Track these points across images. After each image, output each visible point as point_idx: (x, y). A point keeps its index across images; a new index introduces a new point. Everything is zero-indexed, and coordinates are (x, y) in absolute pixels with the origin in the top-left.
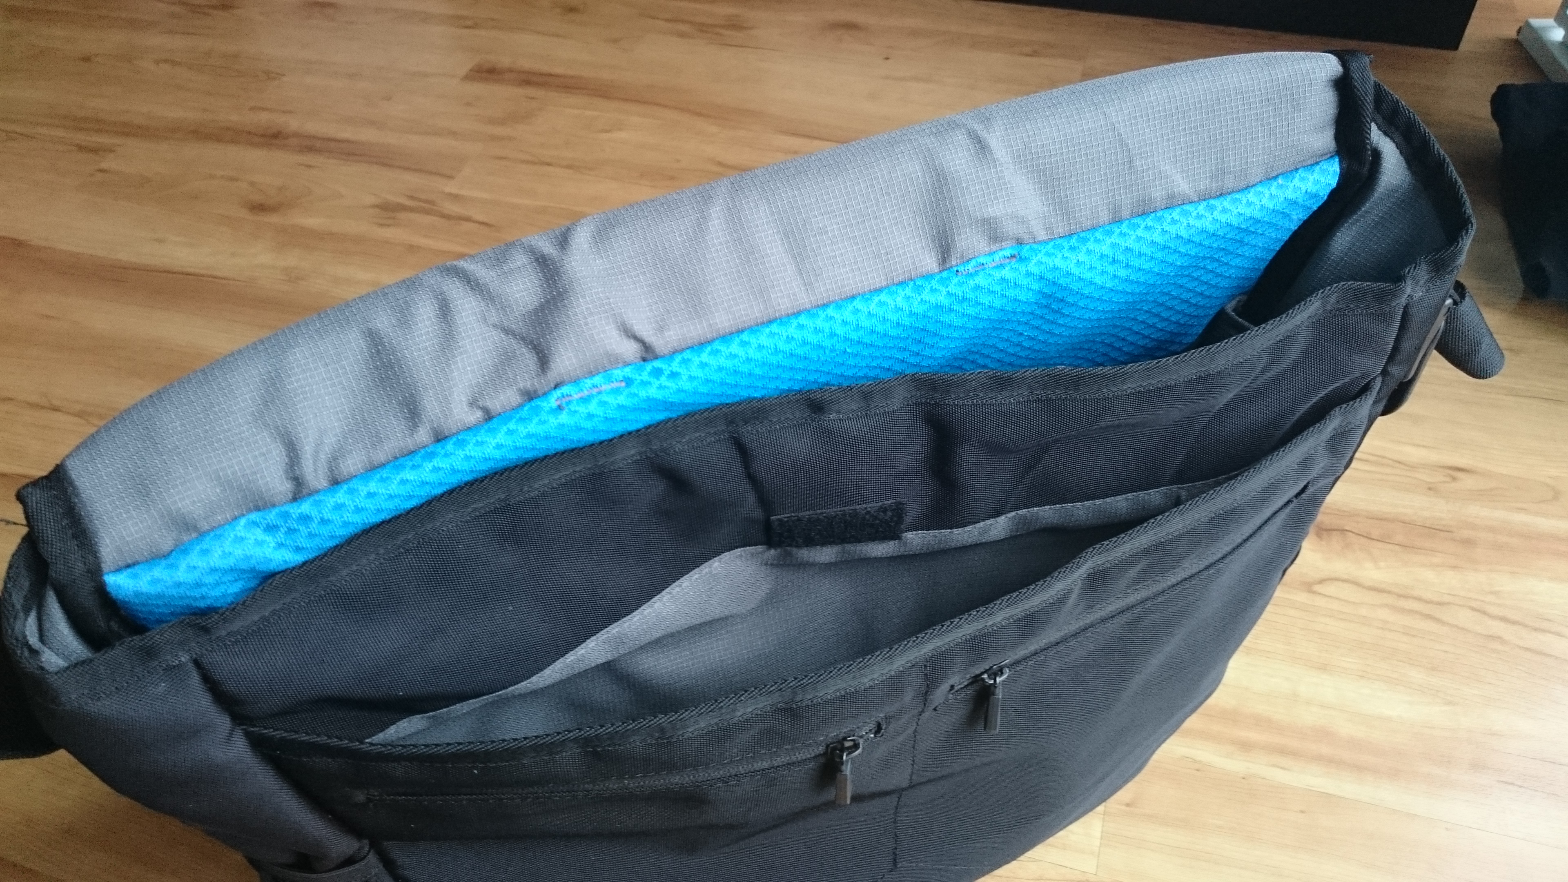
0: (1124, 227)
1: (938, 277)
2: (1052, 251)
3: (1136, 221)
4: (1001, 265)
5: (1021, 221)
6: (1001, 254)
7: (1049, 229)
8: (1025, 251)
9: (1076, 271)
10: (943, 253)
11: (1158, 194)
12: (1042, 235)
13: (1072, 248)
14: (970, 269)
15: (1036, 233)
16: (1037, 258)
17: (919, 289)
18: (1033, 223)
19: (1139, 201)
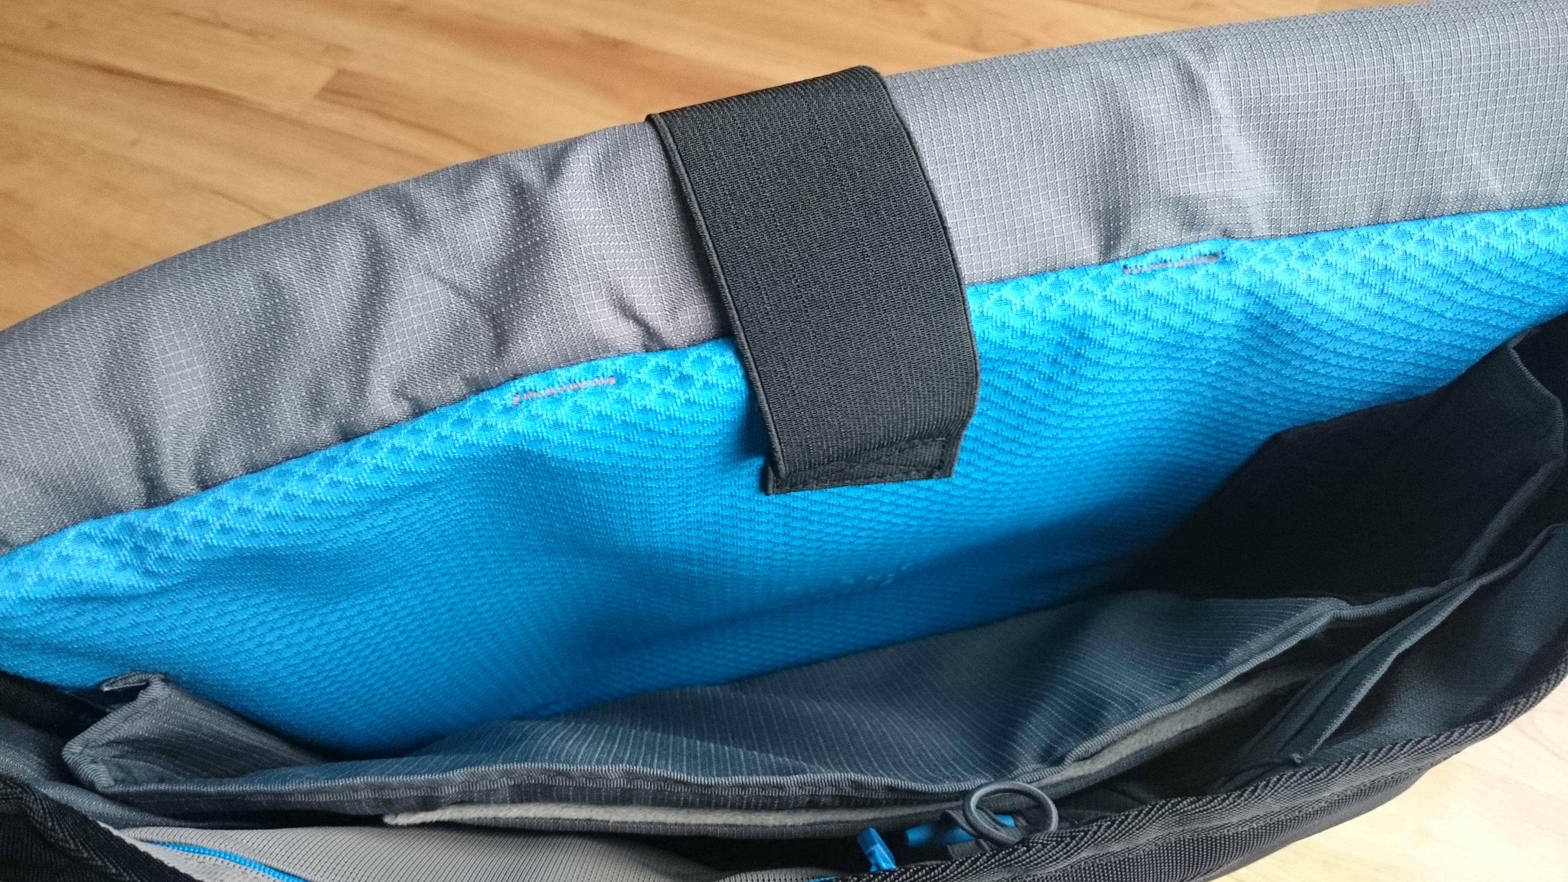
0: (1389, 235)
1: (1093, 272)
2: (1274, 256)
3: (1408, 229)
4: (1193, 266)
5: (1235, 205)
6: (1195, 249)
7: (1274, 222)
8: (1233, 250)
9: (1303, 290)
10: (1108, 239)
11: (1451, 192)
12: (1261, 228)
13: (1304, 257)
14: (1145, 266)
15: (1254, 226)
16: (1249, 264)
17: (1061, 286)
18: (1252, 210)
19: (1419, 198)
